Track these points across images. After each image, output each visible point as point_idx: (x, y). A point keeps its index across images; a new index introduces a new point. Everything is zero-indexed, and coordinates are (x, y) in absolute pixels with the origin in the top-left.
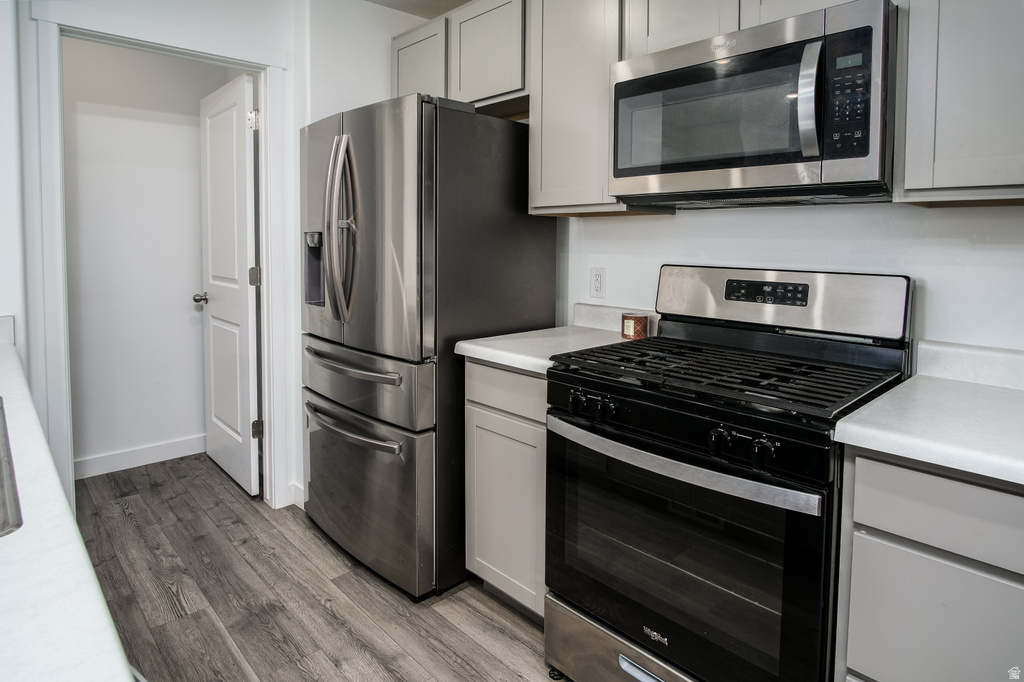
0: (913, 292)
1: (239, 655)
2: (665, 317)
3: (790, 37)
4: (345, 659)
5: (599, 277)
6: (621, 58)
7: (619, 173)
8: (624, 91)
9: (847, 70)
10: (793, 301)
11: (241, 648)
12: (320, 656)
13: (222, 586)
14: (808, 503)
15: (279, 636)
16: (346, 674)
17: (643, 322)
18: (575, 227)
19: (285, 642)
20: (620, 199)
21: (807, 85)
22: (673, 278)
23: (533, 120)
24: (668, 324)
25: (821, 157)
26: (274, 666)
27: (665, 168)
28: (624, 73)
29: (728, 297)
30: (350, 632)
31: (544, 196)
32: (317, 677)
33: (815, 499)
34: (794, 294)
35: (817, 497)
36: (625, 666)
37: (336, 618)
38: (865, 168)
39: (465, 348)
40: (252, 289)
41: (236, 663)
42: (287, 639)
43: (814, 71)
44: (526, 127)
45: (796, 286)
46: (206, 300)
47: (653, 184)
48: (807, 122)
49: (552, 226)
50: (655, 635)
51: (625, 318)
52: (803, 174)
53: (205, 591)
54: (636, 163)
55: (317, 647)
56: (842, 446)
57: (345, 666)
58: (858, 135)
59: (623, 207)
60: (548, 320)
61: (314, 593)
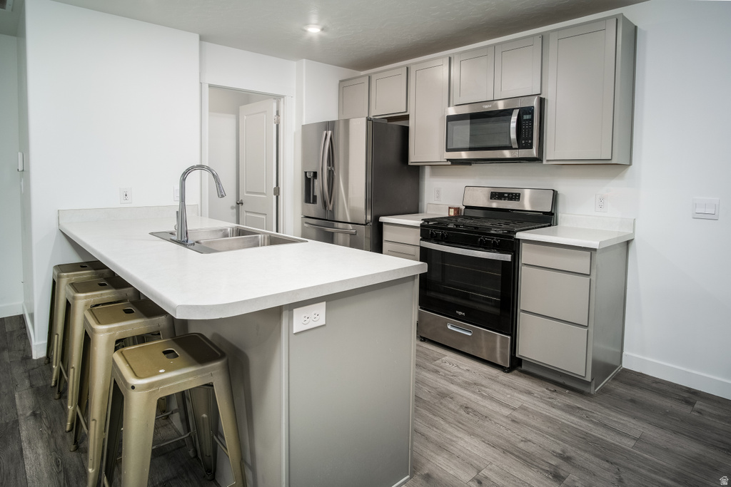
0: (555, 195)
2: (467, 207)
3: (501, 106)
5: (438, 192)
6: (449, 106)
7: (448, 150)
8: (450, 119)
9: (527, 120)
10: (515, 199)
14: (508, 257)
17: (457, 210)
20: (448, 160)
21: (514, 122)
22: (469, 191)
23: (411, 124)
24: (468, 210)
25: (518, 149)
27: (470, 149)
28: (452, 111)
29: (491, 198)
31: (415, 157)
34: (515, 197)
35: (510, 256)
36: (449, 327)
38: (533, 152)
39: (383, 219)
40: (275, 197)
43: (516, 117)
44: (408, 127)
45: (516, 194)
46: (242, 203)
47: (464, 155)
48: (513, 136)
49: (417, 171)
50: (460, 313)
51: (450, 208)
52: (508, 154)
54: (454, 147)
56: (519, 240)
58: (530, 142)
59: (450, 163)
60: (415, 210)
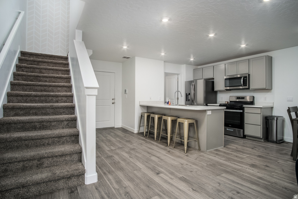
0: (254, 97)
2: (230, 101)
3: (239, 76)
5: (222, 98)
7: (225, 87)
8: (225, 79)
9: (245, 79)
17: (228, 102)
18: (218, 92)
22: (231, 97)
23: (215, 80)
24: (231, 102)
25: (244, 86)
27: (229, 87)
28: (225, 77)
29: (237, 99)
31: (216, 89)
33: (242, 111)
34: (243, 98)
36: (227, 129)
38: (247, 87)
39: (208, 104)
43: (243, 79)
44: (214, 81)
47: (228, 88)
48: (242, 83)
49: (216, 92)
50: (230, 126)
51: (225, 102)
52: (241, 87)
54: (227, 86)
56: (244, 107)
58: (246, 84)
59: (226, 90)
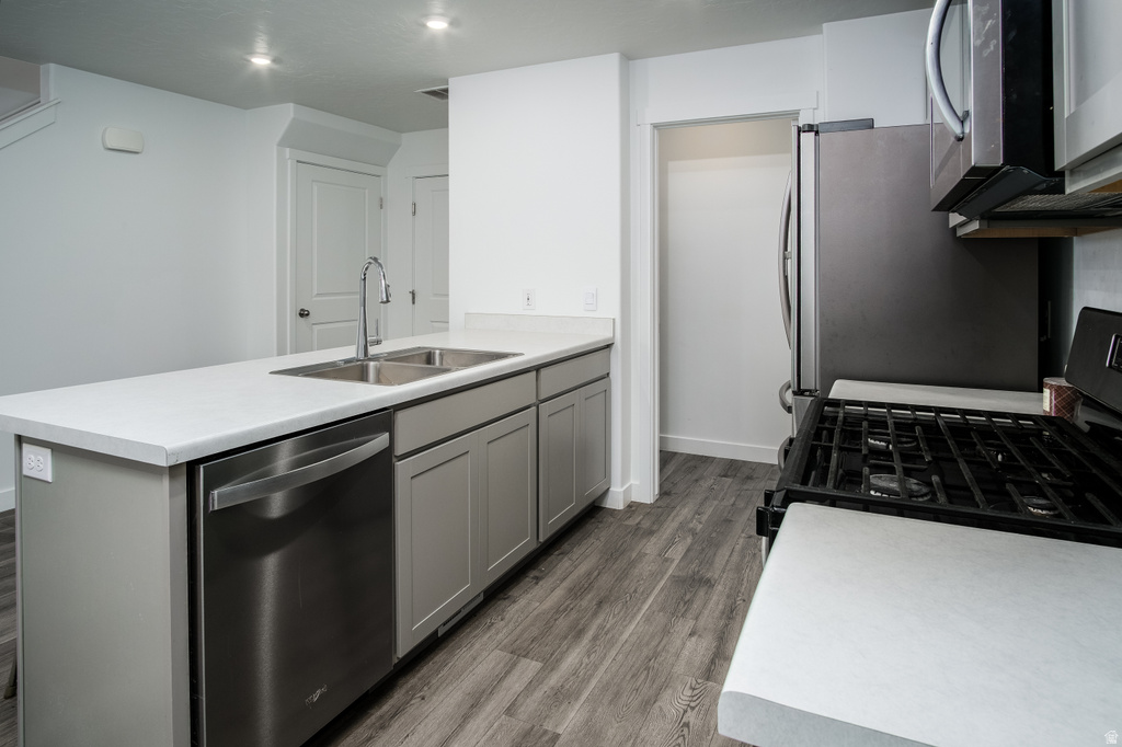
1: (656, 592)
4: (700, 636)
11: (662, 590)
12: (691, 623)
13: (701, 553)
15: (687, 597)
16: (688, 643)
19: (685, 603)
26: (663, 609)
30: (727, 625)
32: (672, 631)
37: (732, 612)
41: (649, 595)
42: (689, 603)
53: (688, 550)
55: (697, 619)
57: (694, 639)
61: (743, 590)
